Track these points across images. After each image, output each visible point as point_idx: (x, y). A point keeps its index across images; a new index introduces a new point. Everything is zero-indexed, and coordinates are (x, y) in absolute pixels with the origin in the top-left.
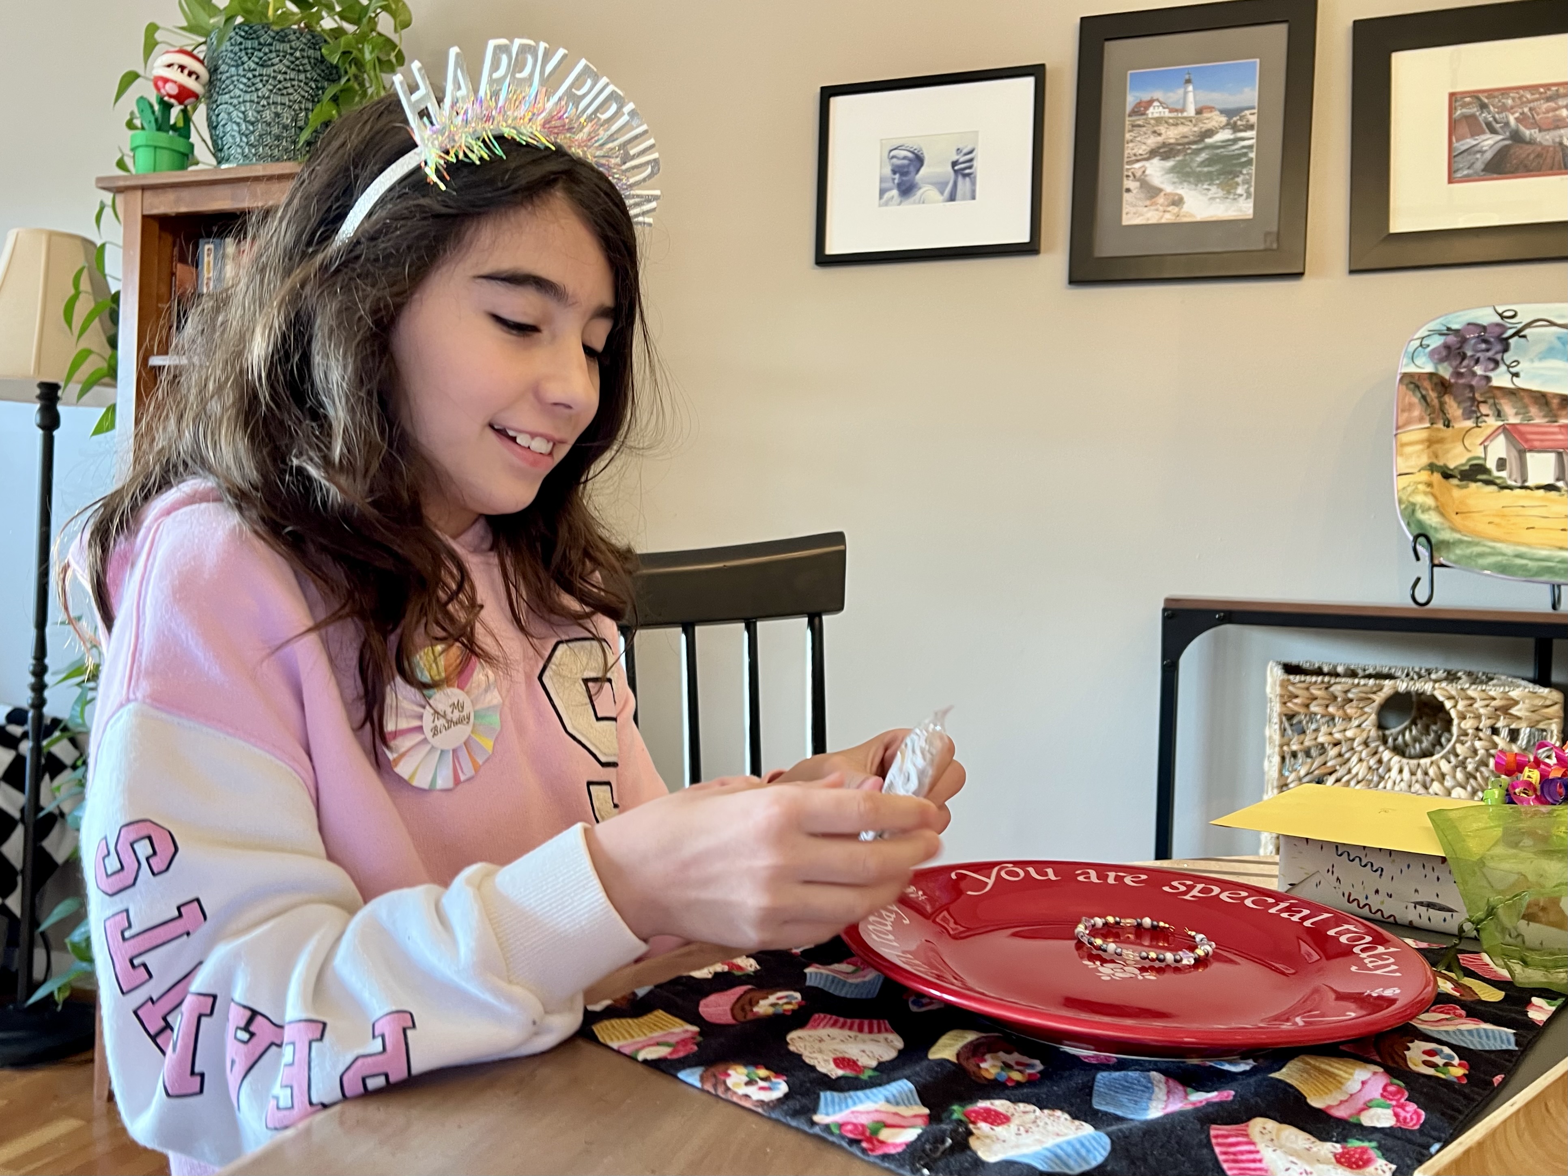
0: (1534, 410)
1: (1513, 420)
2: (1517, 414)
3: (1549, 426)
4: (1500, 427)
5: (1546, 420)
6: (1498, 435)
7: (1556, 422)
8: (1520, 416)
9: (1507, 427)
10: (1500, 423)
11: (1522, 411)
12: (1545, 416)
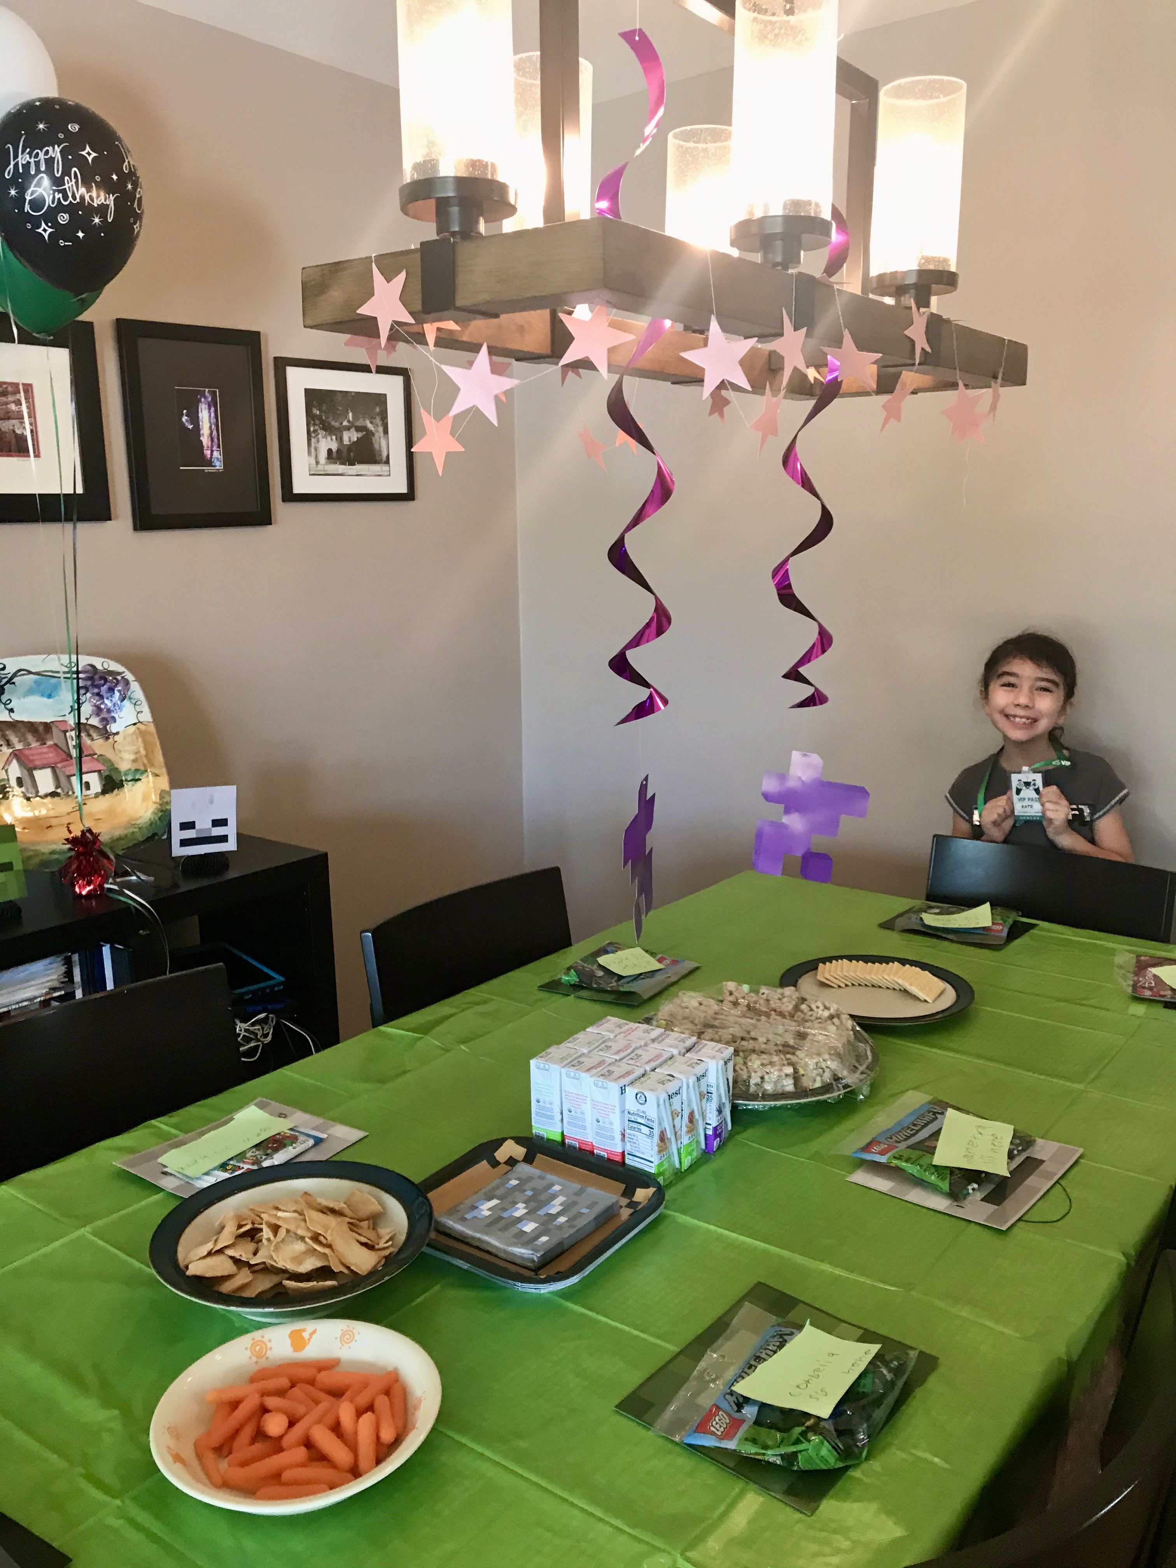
0: (30, 737)
1: (19, 746)
2: (20, 741)
3: (41, 748)
4: (11, 754)
5: (38, 744)
6: (12, 760)
7: (45, 744)
8: (22, 743)
9: (15, 752)
10: (11, 750)
11: (23, 739)
12: (37, 741)
